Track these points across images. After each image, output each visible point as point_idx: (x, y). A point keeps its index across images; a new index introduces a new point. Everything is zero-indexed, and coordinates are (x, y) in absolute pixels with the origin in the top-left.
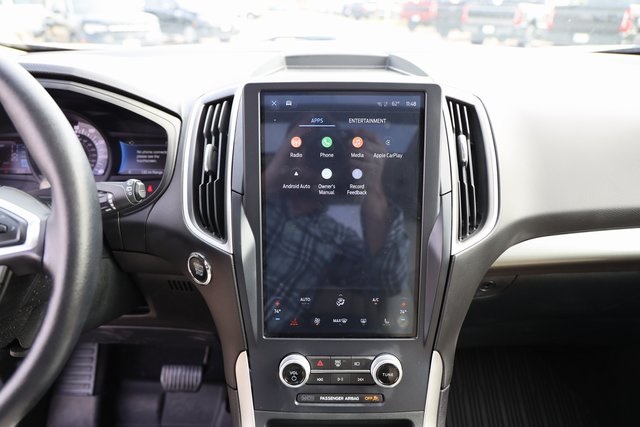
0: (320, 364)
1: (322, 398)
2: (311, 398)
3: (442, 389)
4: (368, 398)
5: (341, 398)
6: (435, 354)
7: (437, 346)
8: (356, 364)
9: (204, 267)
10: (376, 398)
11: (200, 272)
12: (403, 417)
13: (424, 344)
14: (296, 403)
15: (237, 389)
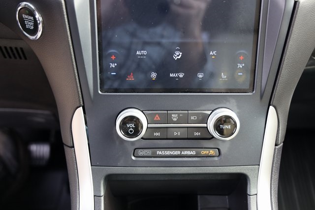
0: (157, 118)
1: (159, 153)
2: (148, 152)
3: (276, 145)
4: (204, 152)
5: (177, 153)
6: (272, 108)
7: (274, 101)
8: (192, 118)
9: (35, 18)
10: (212, 152)
11: (30, 25)
12: (238, 171)
13: (262, 97)
14: (133, 158)
15: (73, 147)
